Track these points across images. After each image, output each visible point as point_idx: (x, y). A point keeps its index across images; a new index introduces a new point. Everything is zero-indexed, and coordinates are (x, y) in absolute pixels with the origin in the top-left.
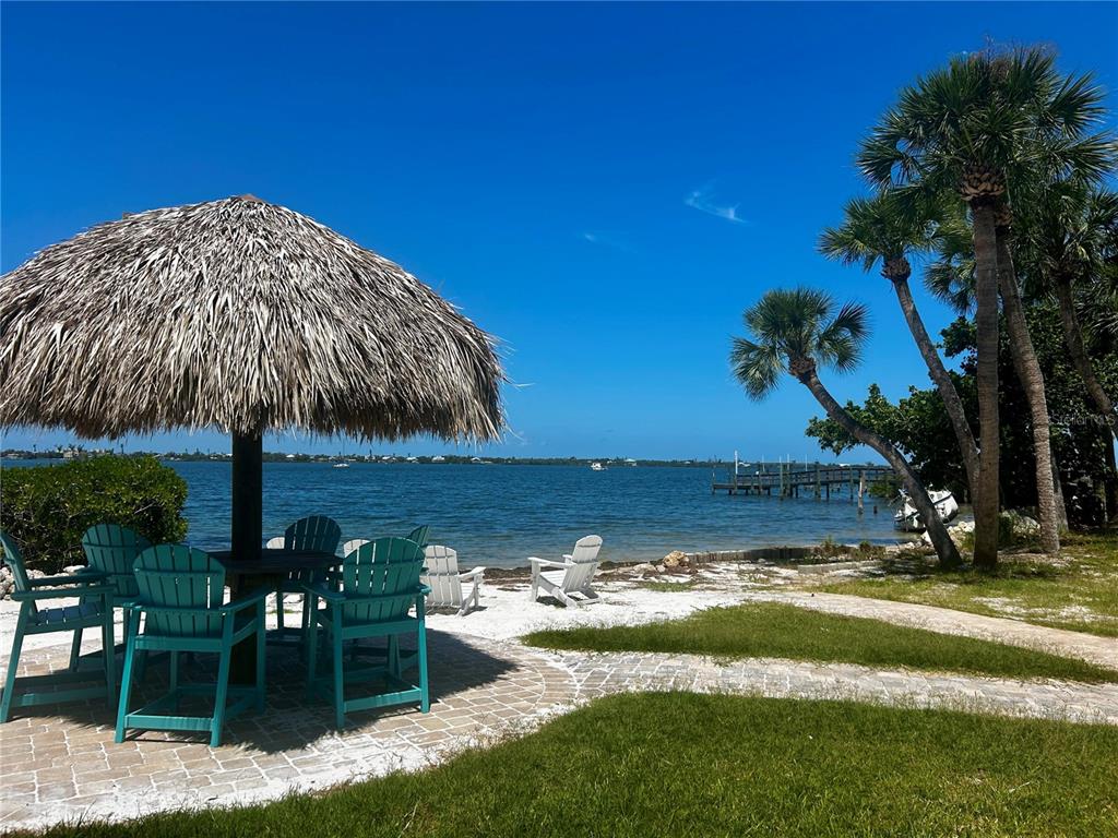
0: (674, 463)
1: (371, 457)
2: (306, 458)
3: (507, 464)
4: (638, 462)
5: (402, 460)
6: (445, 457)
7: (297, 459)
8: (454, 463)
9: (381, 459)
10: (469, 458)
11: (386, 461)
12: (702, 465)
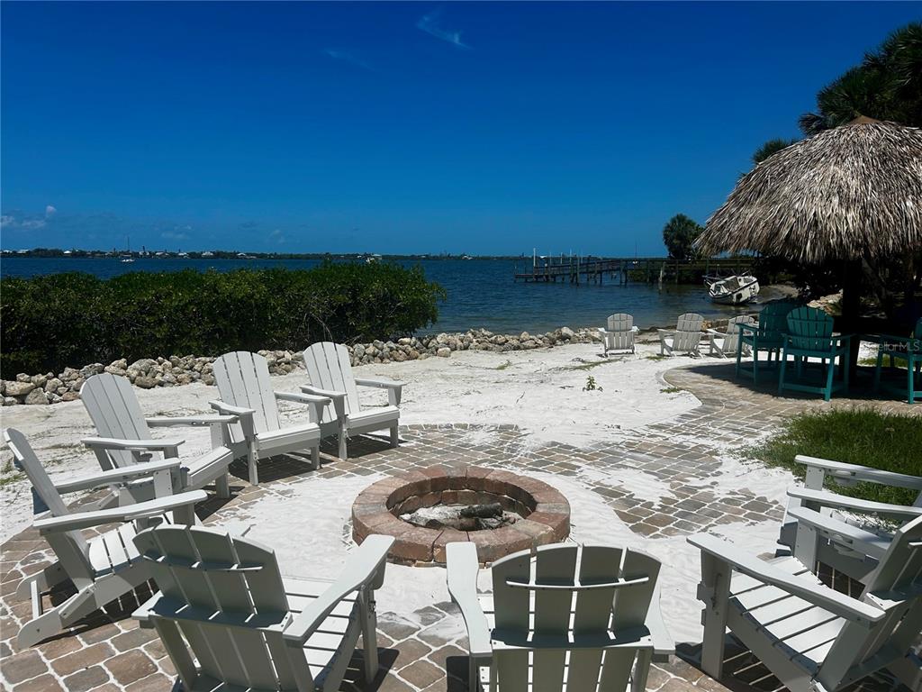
0: (413, 257)
1: (145, 253)
2: (82, 254)
3: (270, 258)
4: (383, 257)
5: (174, 255)
6: (214, 253)
7: (74, 254)
8: (223, 258)
9: (154, 254)
10: (235, 254)
11: (160, 256)
12: (435, 258)
